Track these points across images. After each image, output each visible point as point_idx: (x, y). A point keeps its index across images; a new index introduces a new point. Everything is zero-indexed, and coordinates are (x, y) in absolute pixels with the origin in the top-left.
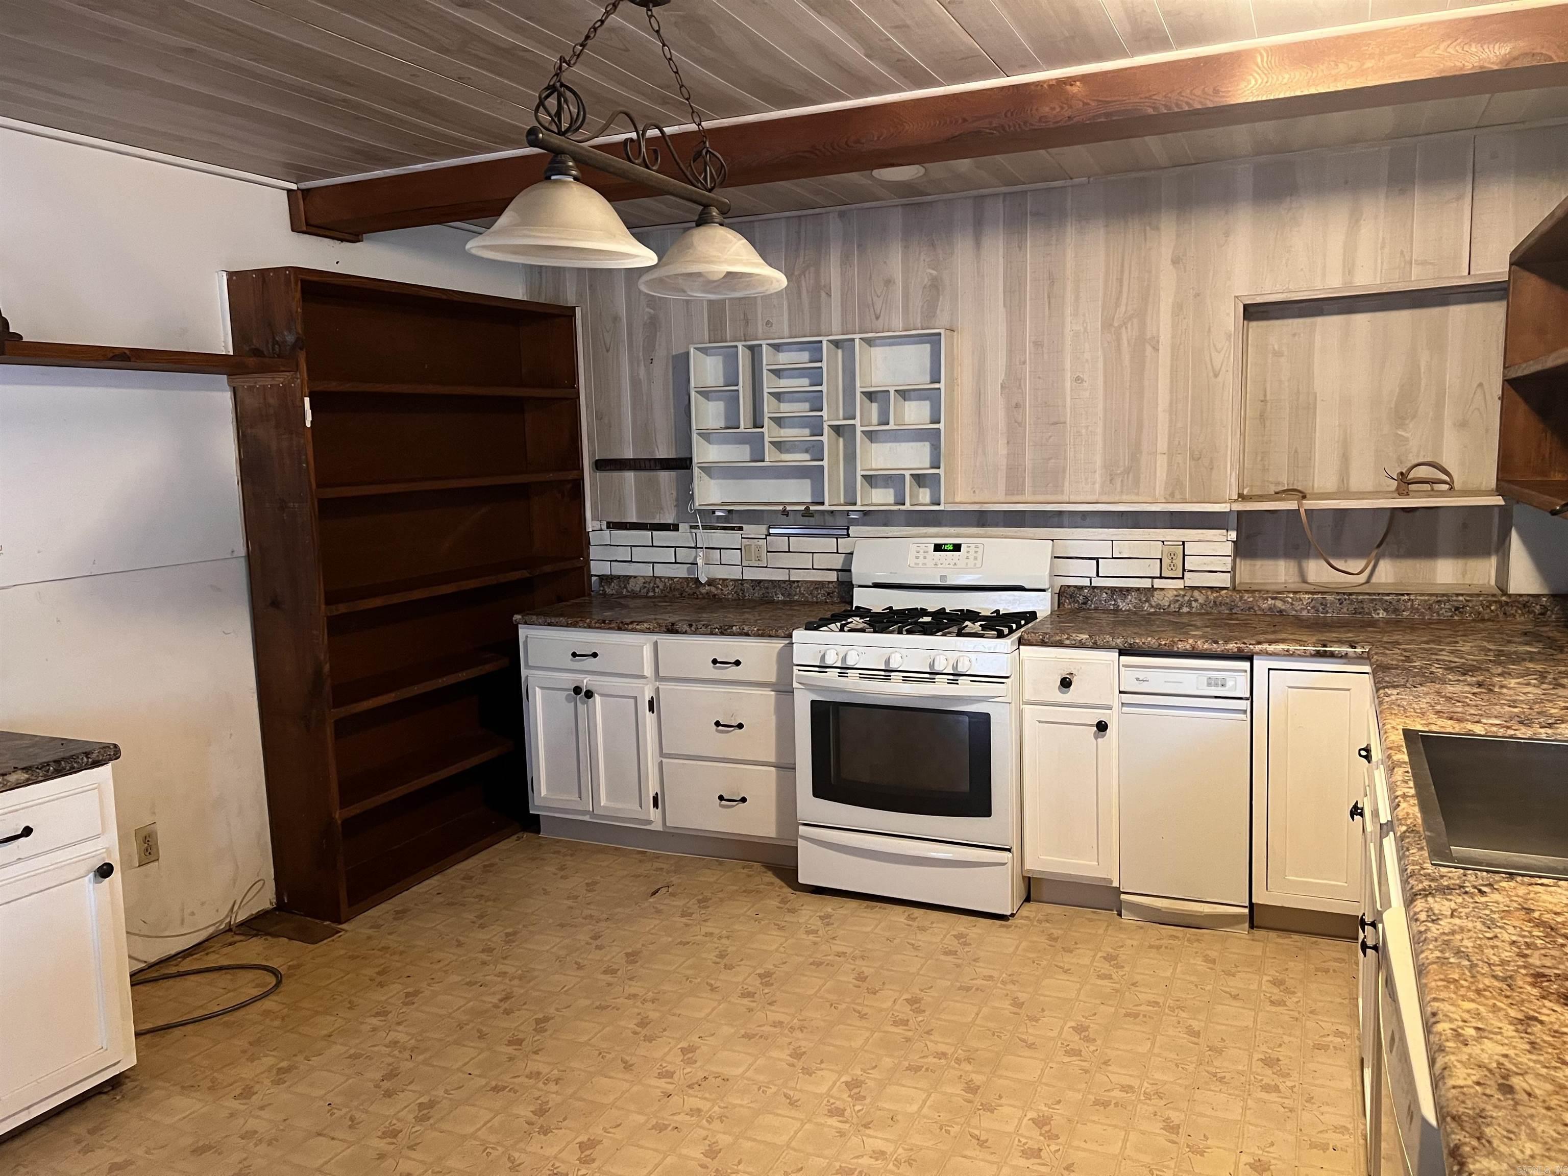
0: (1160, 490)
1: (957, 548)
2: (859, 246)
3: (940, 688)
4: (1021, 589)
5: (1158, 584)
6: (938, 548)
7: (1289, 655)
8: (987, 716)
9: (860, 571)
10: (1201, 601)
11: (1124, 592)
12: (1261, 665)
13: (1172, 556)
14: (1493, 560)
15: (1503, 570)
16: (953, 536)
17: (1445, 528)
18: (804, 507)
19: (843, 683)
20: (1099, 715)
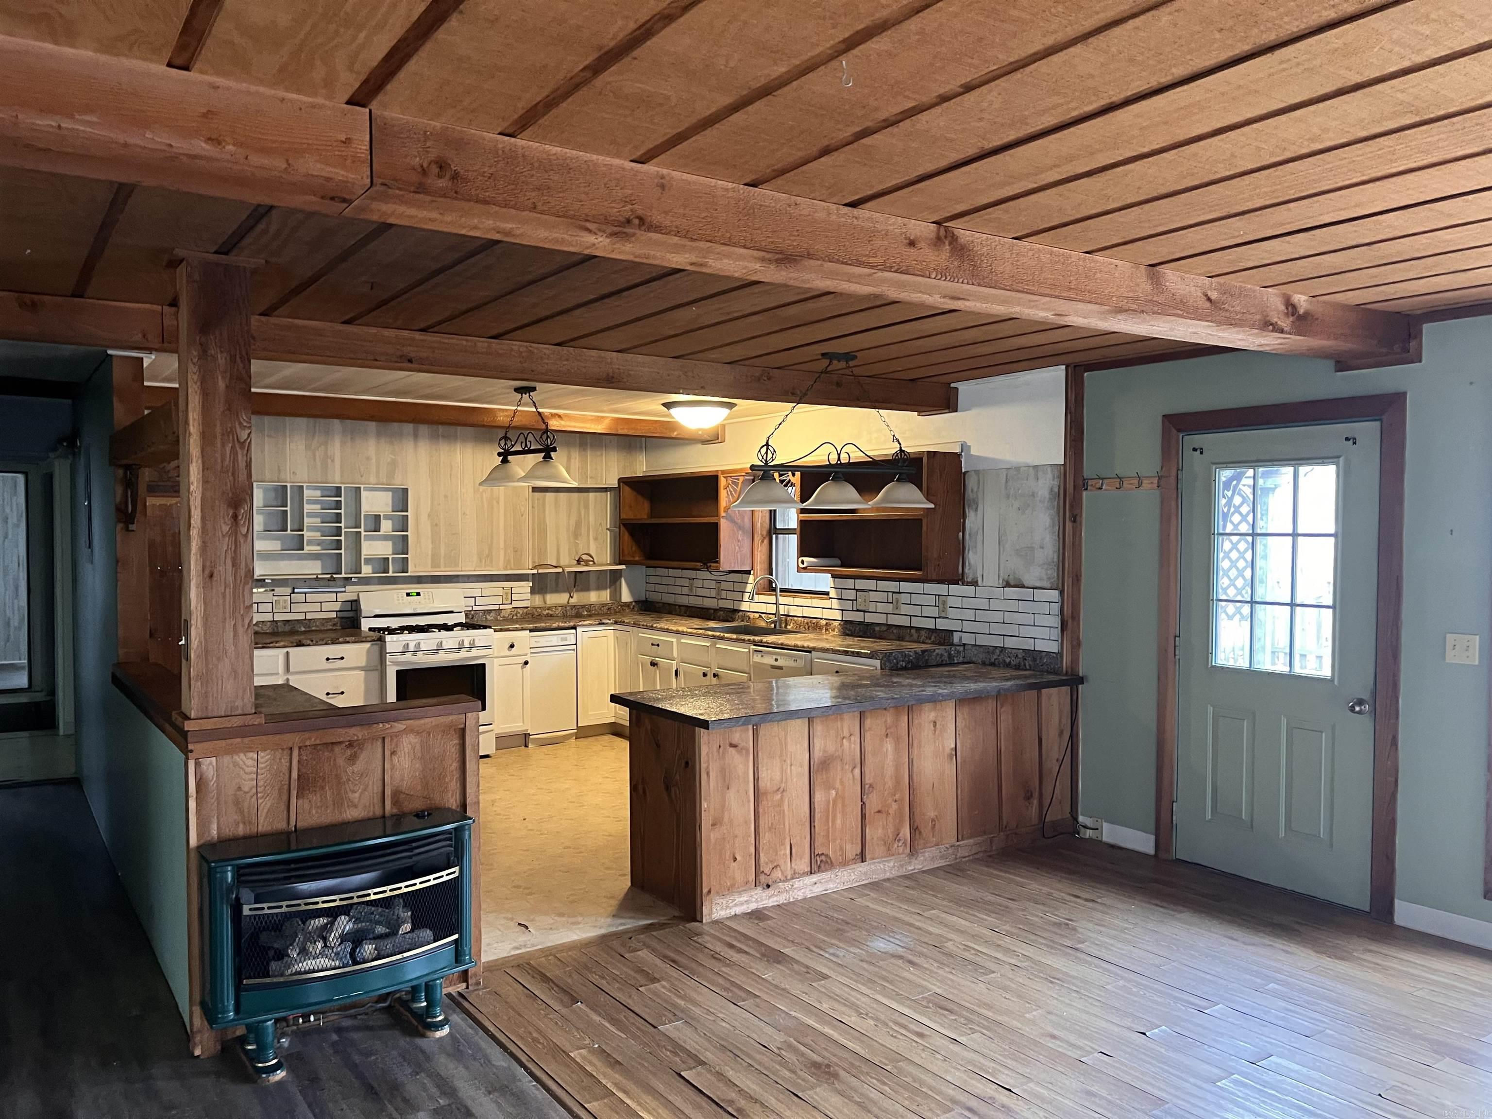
0: (501, 564)
1: (418, 594)
2: (352, 438)
3: (463, 654)
4: (452, 612)
5: (502, 607)
6: (408, 595)
7: (590, 625)
8: (483, 665)
9: (366, 609)
10: (521, 613)
11: (489, 611)
12: (579, 630)
13: (507, 594)
14: (608, 591)
15: (616, 594)
16: (414, 588)
17: (593, 579)
18: (329, 576)
19: (414, 659)
20: (524, 659)
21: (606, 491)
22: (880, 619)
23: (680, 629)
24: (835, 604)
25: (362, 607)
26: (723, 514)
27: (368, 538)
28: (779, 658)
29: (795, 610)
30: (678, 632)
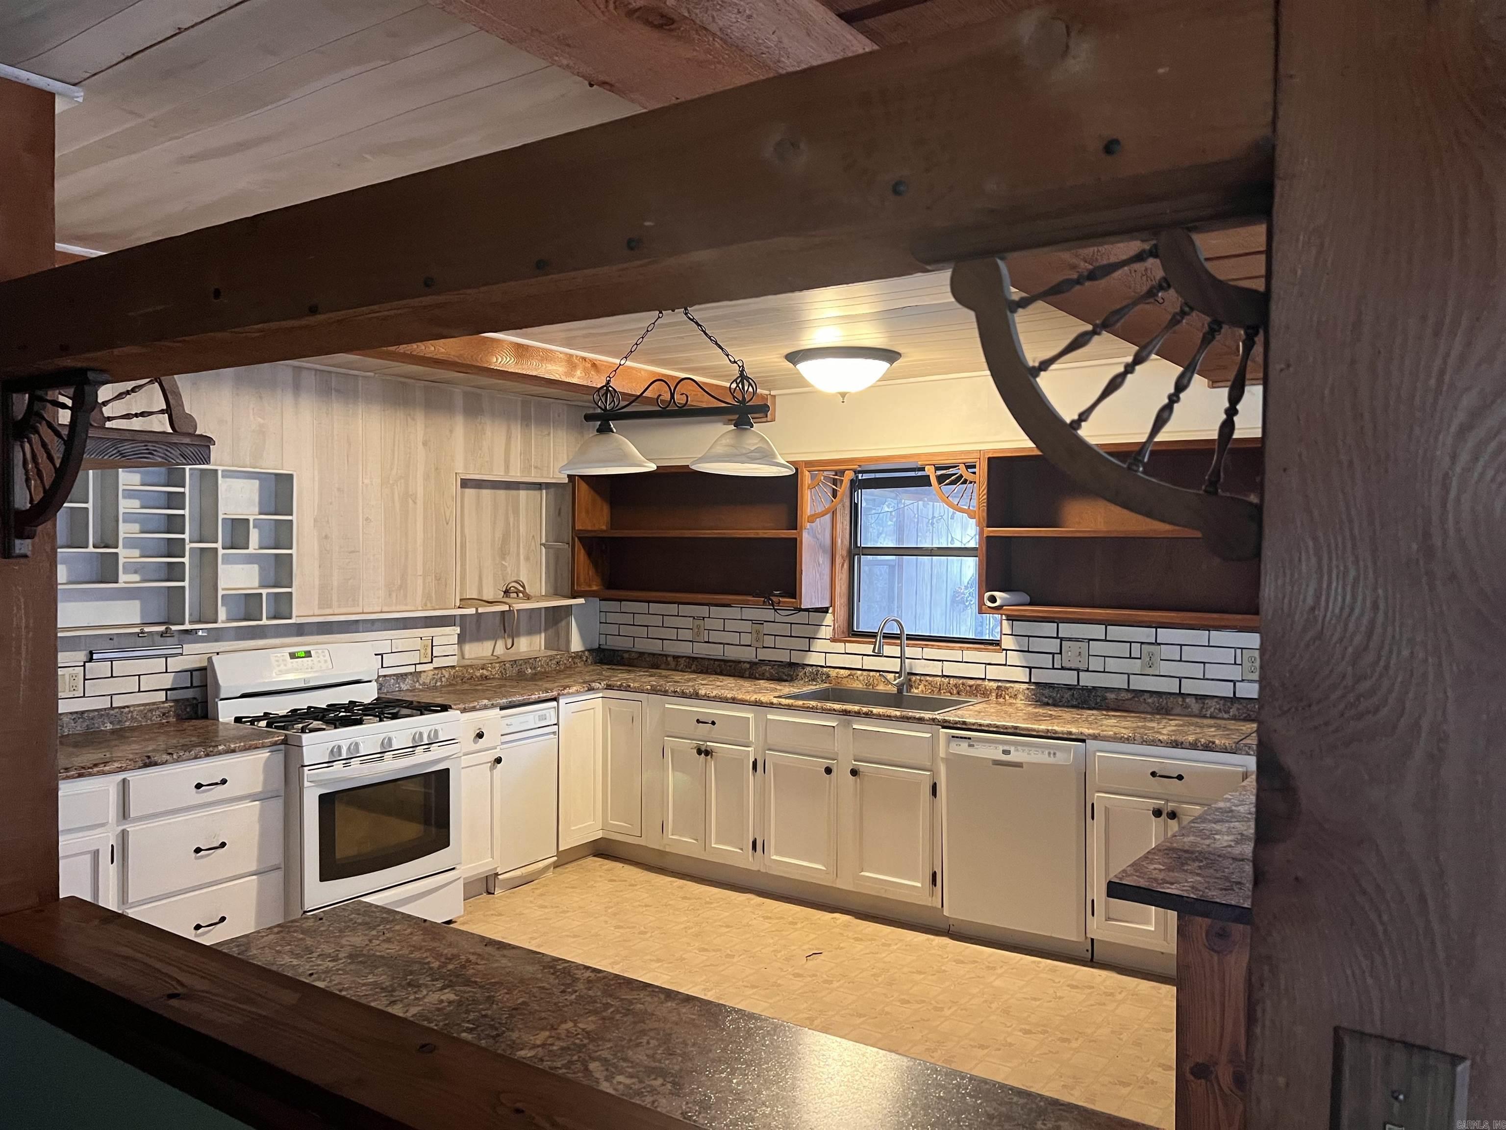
0: (419, 600)
1: (308, 654)
3: (419, 756)
4: (359, 681)
5: (419, 668)
6: (293, 656)
7: (577, 693)
9: (228, 683)
10: (447, 676)
11: (403, 676)
12: (562, 701)
13: (426, 646)
15: (558, 641)
16: (299, 644)
18: (162, 628)
19: (347, 772)
20: (495, 754)
21: (540, 489)
22: (1119, 682)
23: (764, 699)
24: (1014, 658)
25: (220, 682)
26: (808, 525)
27: (227, 560)
28: (1012, 749)
29: (925, 666)
30: (758, 704)
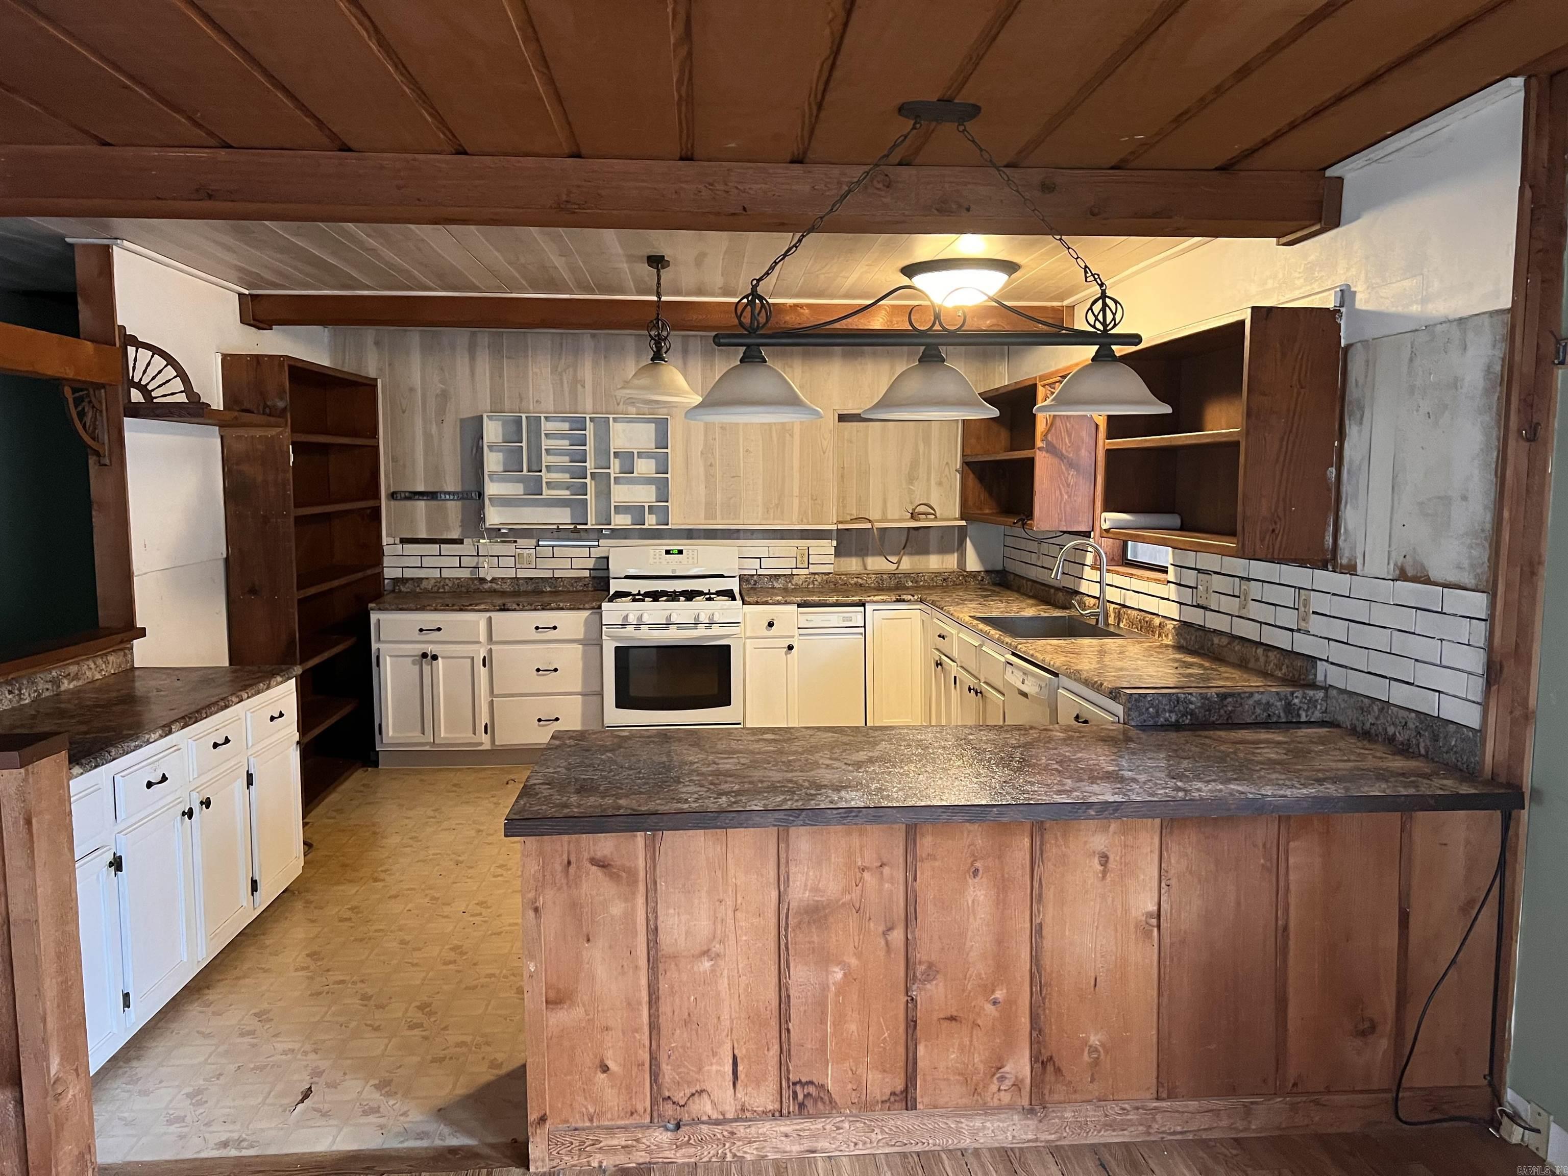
0: (795, 517)
1: (680, 552)
3: (701, 631)
4: (722, 576)
5: (795, 572)
6: (668, 552)
7: (884, 602)
8: (729, 647)
9: (615, 568)
10: (820, 579)
11: (777, 577)
12: (868, 608)
13: (802, 556)
14: (956, 555)
15: (961, 559)
16: (674, 545)
17: (933, 537)
18: (572, 527)
19: (637, 634)
20: (788, 642)
22: (1224, 625)
23: (961, 616)
24: (1174, 592)
25: (611, 566)
26: (1041, 445)
27: (618, 481)
30: (958, 621)
